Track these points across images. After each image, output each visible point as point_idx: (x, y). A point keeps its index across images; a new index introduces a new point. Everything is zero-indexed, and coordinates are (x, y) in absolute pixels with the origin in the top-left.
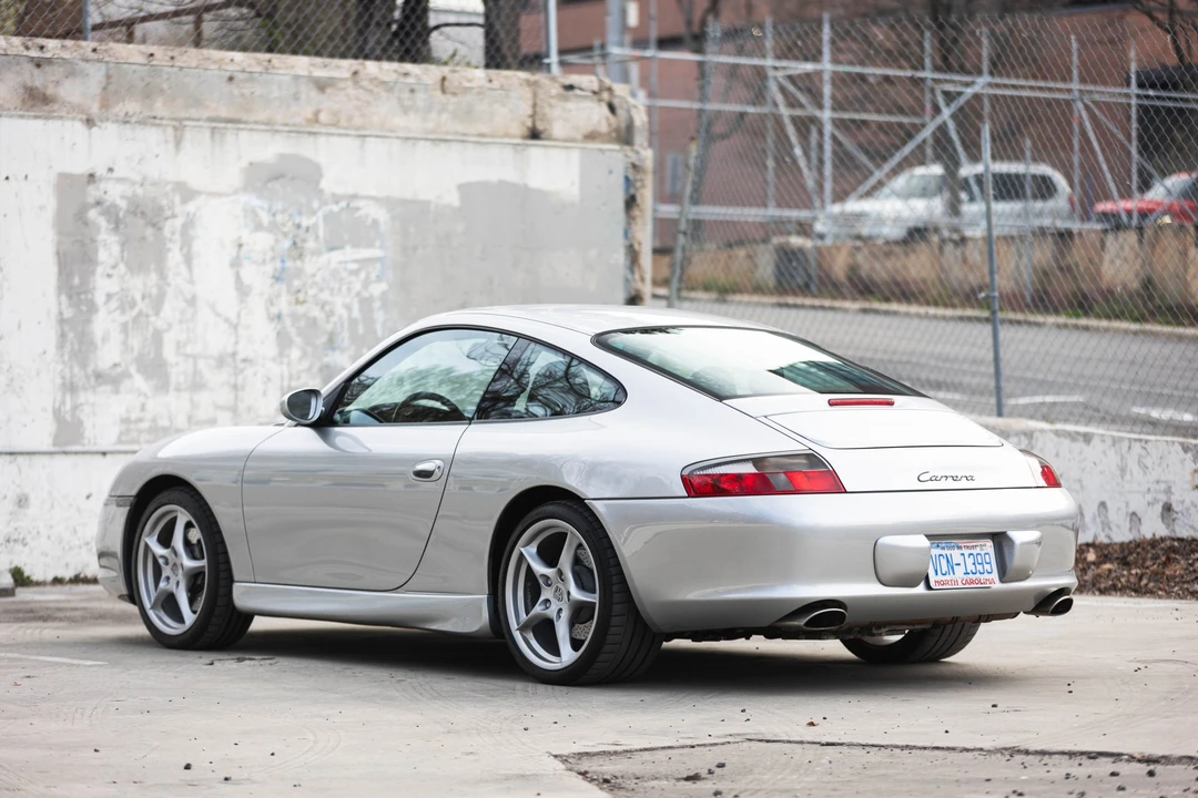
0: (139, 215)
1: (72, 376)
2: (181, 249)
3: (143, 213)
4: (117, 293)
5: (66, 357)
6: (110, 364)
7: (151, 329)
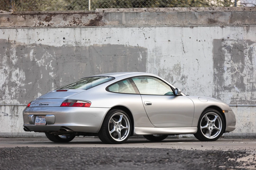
0: (236, 48)
1: (218, 87)
2: (248, 56)
3: (237, 48)
4: (230, 68)
5: (216, 83)
6: (228, 85)
7: (240, 76)
